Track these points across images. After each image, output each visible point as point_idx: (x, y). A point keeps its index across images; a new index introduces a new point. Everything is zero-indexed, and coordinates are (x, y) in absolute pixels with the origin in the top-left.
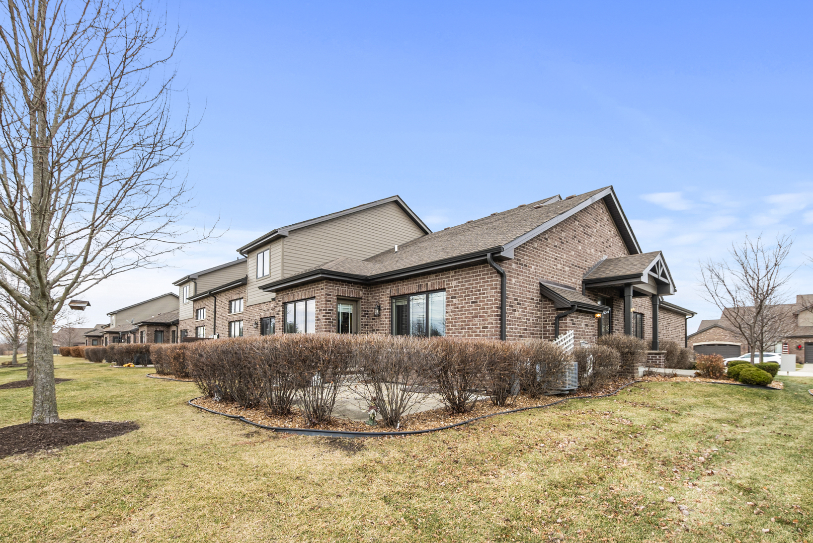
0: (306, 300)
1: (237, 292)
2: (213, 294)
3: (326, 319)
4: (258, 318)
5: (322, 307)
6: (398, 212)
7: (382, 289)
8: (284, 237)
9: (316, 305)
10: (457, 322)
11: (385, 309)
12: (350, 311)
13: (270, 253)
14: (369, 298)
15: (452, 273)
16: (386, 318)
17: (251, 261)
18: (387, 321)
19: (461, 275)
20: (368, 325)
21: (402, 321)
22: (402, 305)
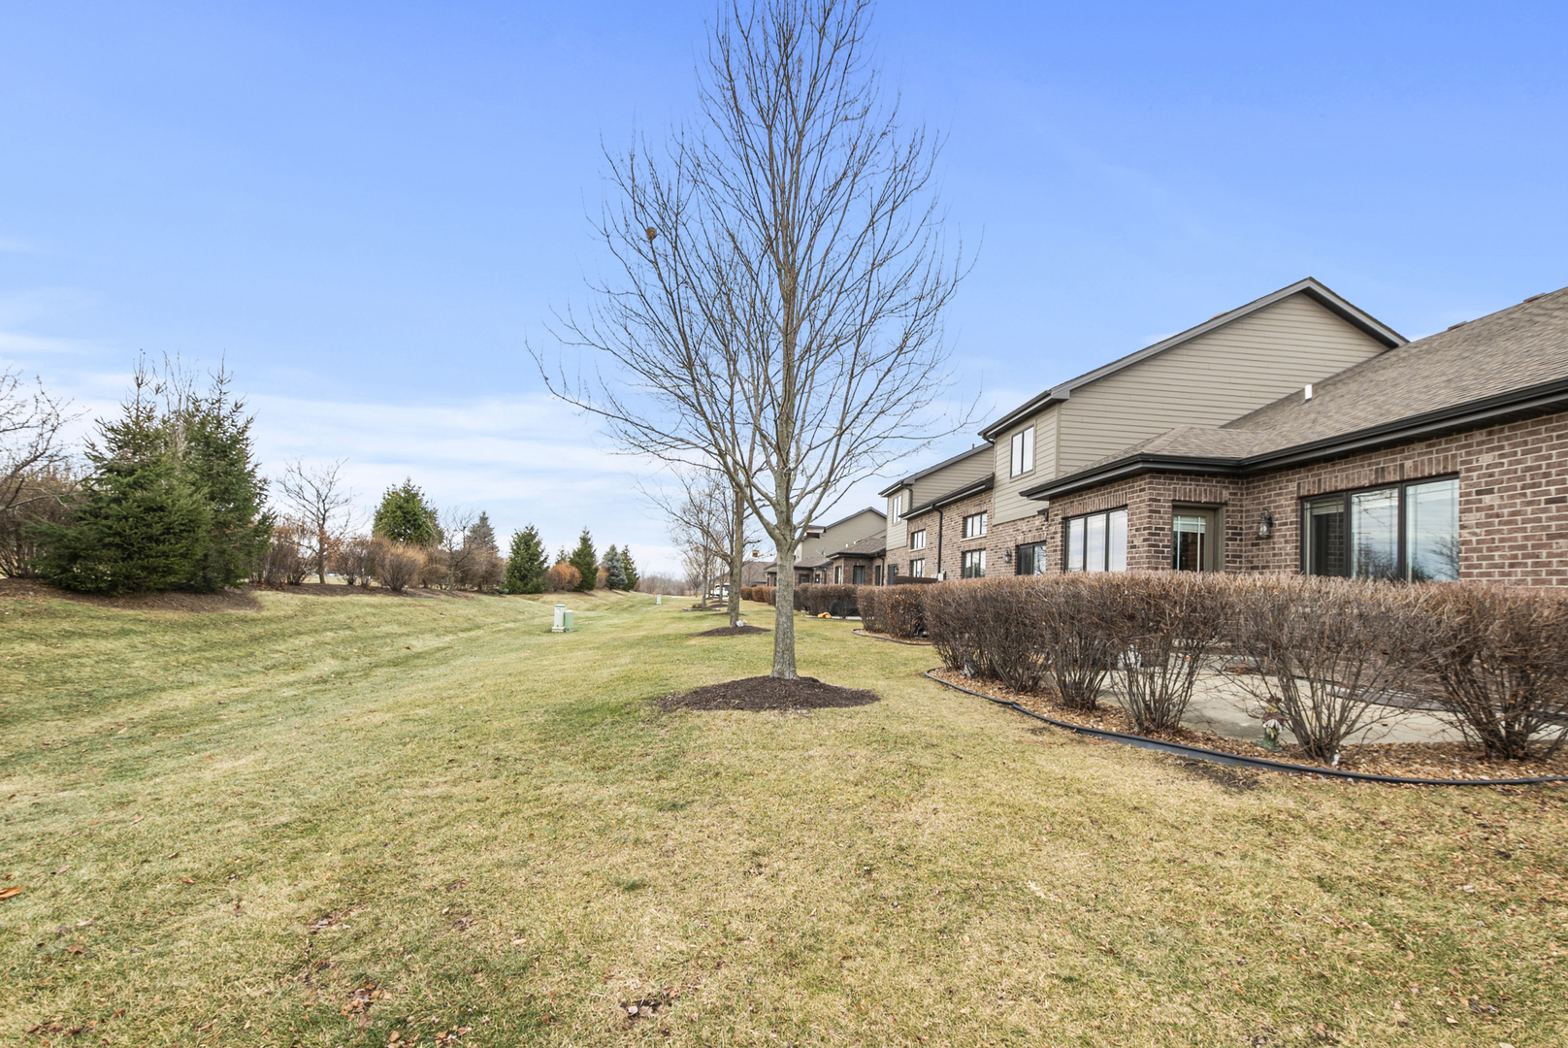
0: (1108, 511)
1: (977, 502)
2: (938, 507)
3: (1150, 546)
4: (1012, 545)
5: (1141, 524)
6: (1312, 314)
7: (1278, 483)
8: (1061, 401)
9: (1129, 520)
10: (1497, 548)
11: (1285, 524)
12: (1201, 530)
13: (1036, 431)
14: (1244, 503)
15: (1479, 436)
16: (1286, 542)
17: (1001, 449)
18: (1290, 548)
19: (1508, 438)
20: (1240, 557)
21: (1327, 548)
22: (1328, 515)
